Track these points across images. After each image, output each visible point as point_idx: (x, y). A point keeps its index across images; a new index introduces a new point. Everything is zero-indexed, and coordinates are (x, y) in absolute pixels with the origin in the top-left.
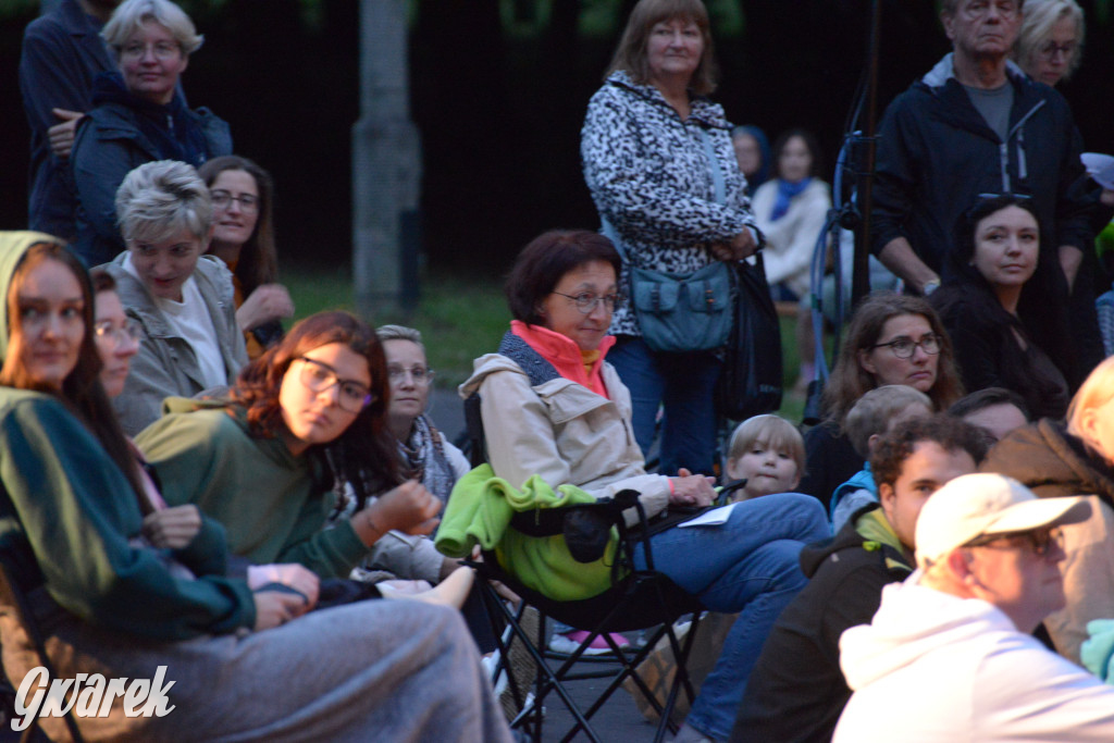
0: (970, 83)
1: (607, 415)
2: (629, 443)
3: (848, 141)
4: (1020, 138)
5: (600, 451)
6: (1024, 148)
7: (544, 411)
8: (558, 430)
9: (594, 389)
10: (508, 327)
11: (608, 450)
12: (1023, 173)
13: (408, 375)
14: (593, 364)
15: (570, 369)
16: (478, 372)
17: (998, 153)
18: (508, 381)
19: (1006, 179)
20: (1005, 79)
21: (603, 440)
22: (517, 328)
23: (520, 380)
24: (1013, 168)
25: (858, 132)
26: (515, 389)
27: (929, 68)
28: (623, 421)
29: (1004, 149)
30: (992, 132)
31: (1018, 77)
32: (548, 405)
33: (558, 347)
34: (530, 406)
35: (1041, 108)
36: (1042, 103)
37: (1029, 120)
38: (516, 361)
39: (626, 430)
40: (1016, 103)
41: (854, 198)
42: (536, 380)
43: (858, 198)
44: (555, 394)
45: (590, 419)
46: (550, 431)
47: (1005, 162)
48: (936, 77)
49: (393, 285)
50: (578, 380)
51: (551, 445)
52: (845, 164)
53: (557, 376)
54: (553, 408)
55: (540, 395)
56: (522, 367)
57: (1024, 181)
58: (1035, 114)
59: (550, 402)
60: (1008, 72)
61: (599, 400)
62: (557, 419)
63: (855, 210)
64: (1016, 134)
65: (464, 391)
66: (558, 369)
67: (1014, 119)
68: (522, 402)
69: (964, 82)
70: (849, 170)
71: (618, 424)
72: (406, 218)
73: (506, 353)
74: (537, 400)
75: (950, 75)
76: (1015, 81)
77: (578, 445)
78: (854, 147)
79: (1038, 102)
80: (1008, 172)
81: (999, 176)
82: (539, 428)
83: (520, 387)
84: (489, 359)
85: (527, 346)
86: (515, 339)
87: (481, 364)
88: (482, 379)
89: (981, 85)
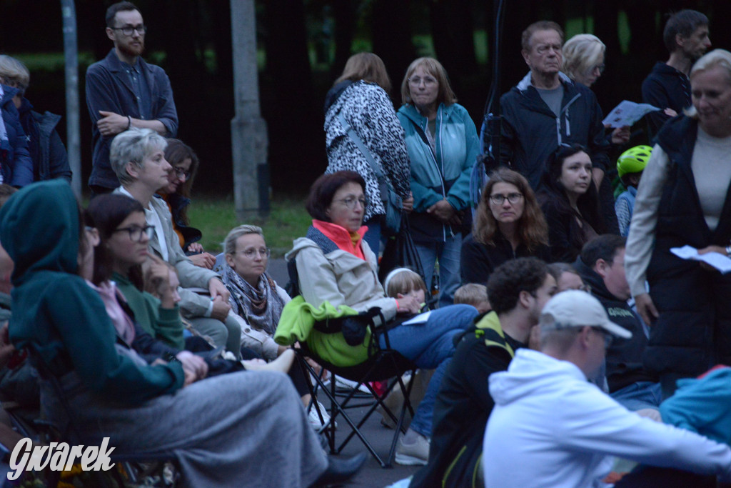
0: (540, 87)
1: (363, 269)
2: (376, 283)
3: (486, 119)
4: (567, 114)
5: (360, 288)
6: (569, 119)
7: (331, 268)
8: (338, 278)
9: (357, 255)
10: (311, 223)
11: (365, 287)
12: (568, 133)
13: (258, 253)
14: (356, 242)
15: (344, 244)
16: (295, 248)
17: (556, 124)
18: (311, 252)
19: (559, 136)
20: (559, 83)
21: (362, 282)
22: (316, 224)
23: (317, 251)
24: (563, 131)
25: (491, 114)
26: (315, 257)
27: (521, 79)
28: (373, 272)
29: (558, 121)
30: (553, 113)
31: (566, 82)
32: (333, 265)
33: (338, 233)
34: (324, 266)
35: (579, 98)
36: (579, 95)
37: (571, 105)
38: (315, 242)
39: (374, 276)
40: (565, 96)
41: (490, 149)
42: (326, 251)
43: (493, 149)
44: (337, 258)
45: (355, 271)
46: (334, 279)
47: (559, 127)
48: (523, 85)
49: (255, 204)
50: (349, 251)
51: (335, 286)
52: (485, 131)
53: (338, 248)
54: (335, 266)
55: (328, 260)
56: (319, 244)
57: (569, 137)
58: (575, 102)
59: (334, 263)
60: (561, 80)
61: (360, 261)
62: (338, 271)
63: (491, 155)
64: (565, 112)
65: (288, 257)
66: (337, 245)
67: (563, 105)
68: (319, 264)
69: (538, 87)
70: (487, 134)
71: (370, 273)
72: (261, 168)
73: (311, 237)
74: (327, 262)
75: (529, 84)
76: (564, 84)
77: (348, 285)
78: (489, 122)
79: (577, 94)
80: (561, 132)
81: (556, 136)
82: (328, 277)
83: (317, 256)
84: (301, 240)
85: (321, 233)
86: (314, 229)
87: (297, 244)
88: (298, 251)
89: (546, 88)
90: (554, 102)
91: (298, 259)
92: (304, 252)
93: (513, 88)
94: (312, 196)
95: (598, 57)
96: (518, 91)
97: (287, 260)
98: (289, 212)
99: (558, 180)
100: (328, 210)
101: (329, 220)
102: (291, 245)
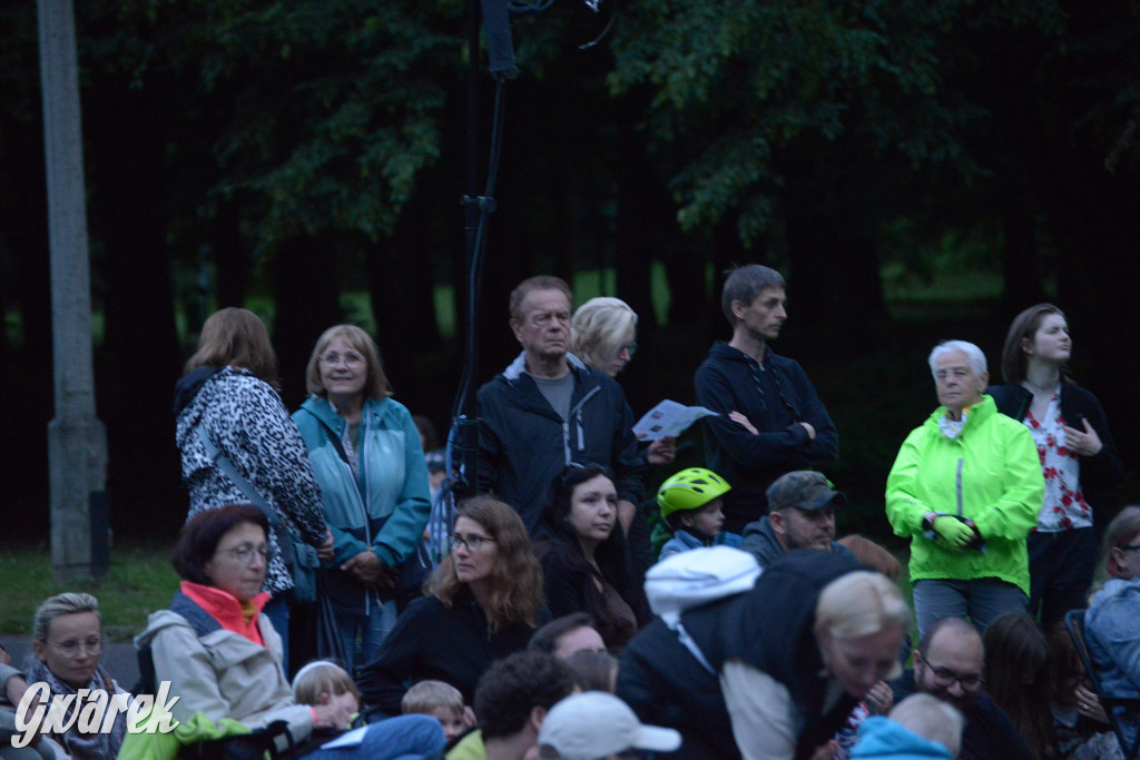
0: (539, 376)
1: (262, 659)
2: (280, 682)
3: (455, 423)
4: (579, 418)
5: (255, 691)
6: (581, 426)
7: (208, 659)
8: (219, 674)
9: (251, 637)
10: (178, 587)
11: (264, 690)
12: (581, 446)
13: (83, 647)
14: (251, 618)
15: (231, 621)
16: (152, 627)
17: (562, 432)
18: (178, 634)
19: (568, 451)
20: (567, 370)
21: (259, 682)
22: (186, 588)
23: (187, 633)
24: (573, 442)
25: (463, 417)
26: (183, 642)
27: (510, 362)
28: (276, 665)
29: (566, 427)
30: (557, 415)
31: (578, 368)
32: (212, 654)
33: (221, 603)
34: (198, 656)
35: (596, 394)
36: (598, 388)
37: (586, 403)
38: (184, 616)
39: (278, 672)
40: (576, 389)
41: (462, 469)
42: (201, 632)
43: (466, 470)
44: (219, 644)
45: (248, 664)
46: (213, 676)
47: (566, 437)
48: (512, 372)
49: (86, 557)
50: (237, 630)
51: (214, 687)
52: (454, 442)
53: (220, 627)
54: (216, 656)
55: (205, 646)
56: (190, 621)
57: (583, 452)
58: (591, 398)
59: (214, 651)
60: (570, 364)
61: (256, 648)
62: (219, 665)
63: (464, 479)
64: (575, 415)
65: (139, 643)
66: (220, 622)
67: (574, 403)
68: (189, 653)
69: (534, 375)
70: (458, 447)
71: (271, 667)
72: (95, 498)
73: (177, 610)
74: (202, 650)
75: (522, 370)
76: (575, 372)
77: (237, 686)
78: (461, 428)
79: (594, 387)
80: (569, 445)
81: (563, 449)
82: (203, 673)
83: (189, 641)
84: (161, 615)
85: (195, 604)
86: (185, 598)
87: (154, 620)
88: (155, 633)
89: (547, 378)
90: (560, 398)
91: (155, 646)
92: (165, 633)
93: (498, 377)
94: (184, 542)
95: (627, 332)
96: (505, 380)
97: (137, 647)
98: (140, 568)
99: (565, 519)
100: (208, 566)
101: (209, 582)
102: (144, 622)
